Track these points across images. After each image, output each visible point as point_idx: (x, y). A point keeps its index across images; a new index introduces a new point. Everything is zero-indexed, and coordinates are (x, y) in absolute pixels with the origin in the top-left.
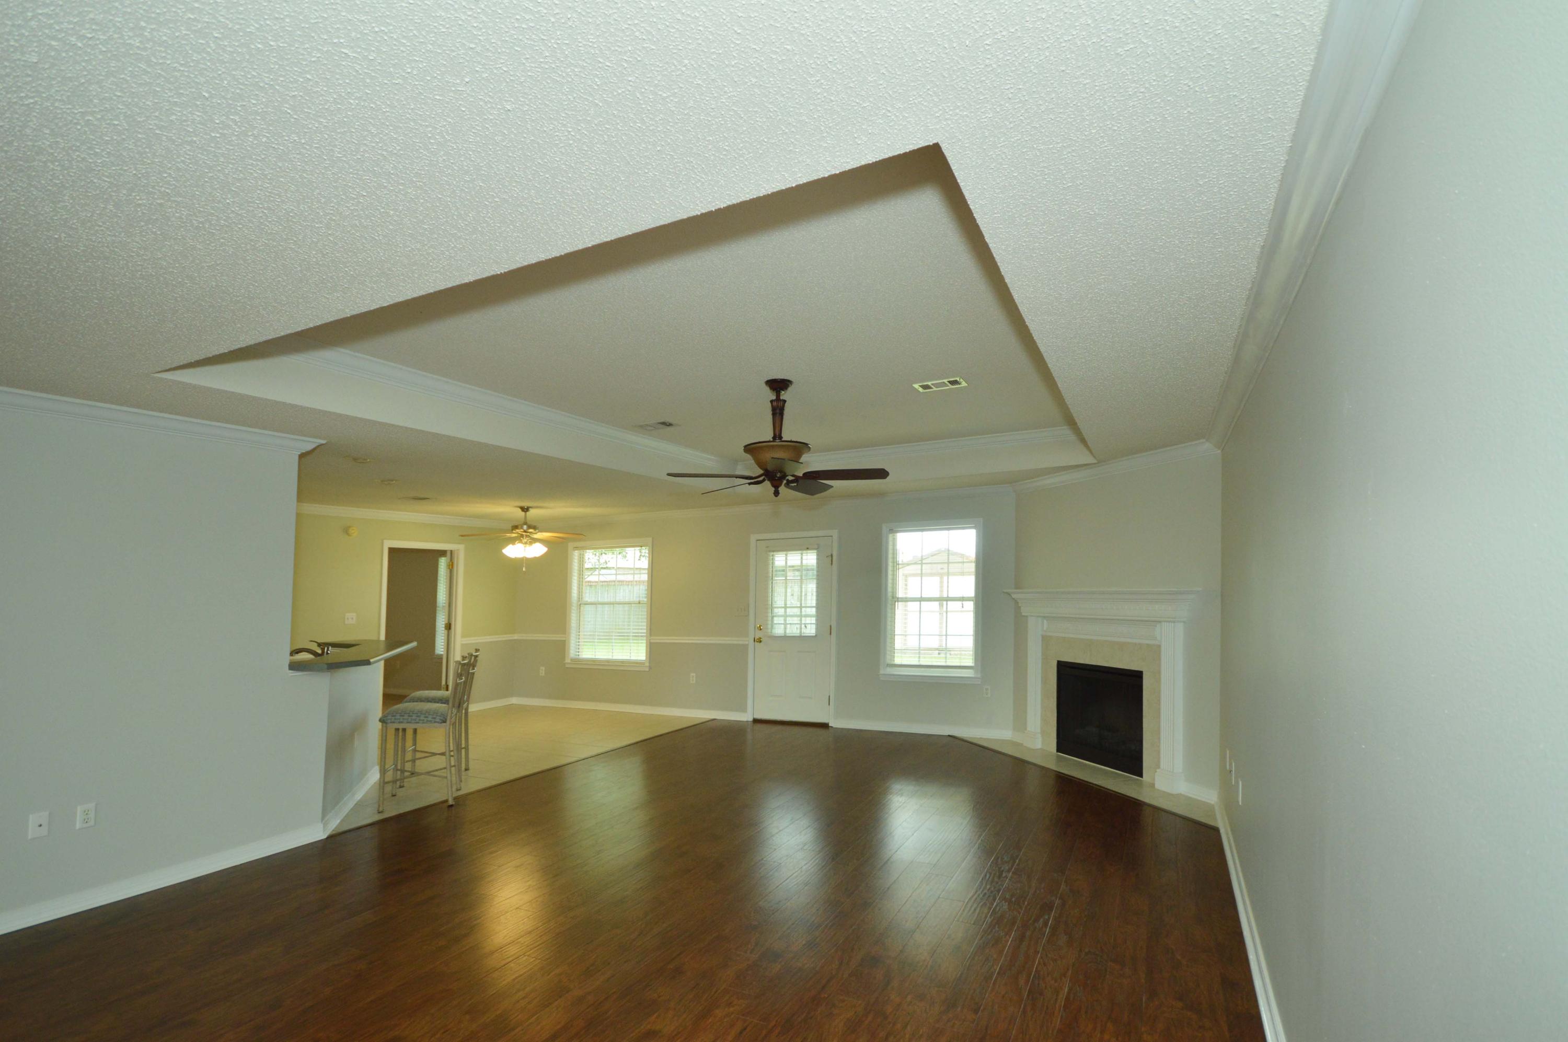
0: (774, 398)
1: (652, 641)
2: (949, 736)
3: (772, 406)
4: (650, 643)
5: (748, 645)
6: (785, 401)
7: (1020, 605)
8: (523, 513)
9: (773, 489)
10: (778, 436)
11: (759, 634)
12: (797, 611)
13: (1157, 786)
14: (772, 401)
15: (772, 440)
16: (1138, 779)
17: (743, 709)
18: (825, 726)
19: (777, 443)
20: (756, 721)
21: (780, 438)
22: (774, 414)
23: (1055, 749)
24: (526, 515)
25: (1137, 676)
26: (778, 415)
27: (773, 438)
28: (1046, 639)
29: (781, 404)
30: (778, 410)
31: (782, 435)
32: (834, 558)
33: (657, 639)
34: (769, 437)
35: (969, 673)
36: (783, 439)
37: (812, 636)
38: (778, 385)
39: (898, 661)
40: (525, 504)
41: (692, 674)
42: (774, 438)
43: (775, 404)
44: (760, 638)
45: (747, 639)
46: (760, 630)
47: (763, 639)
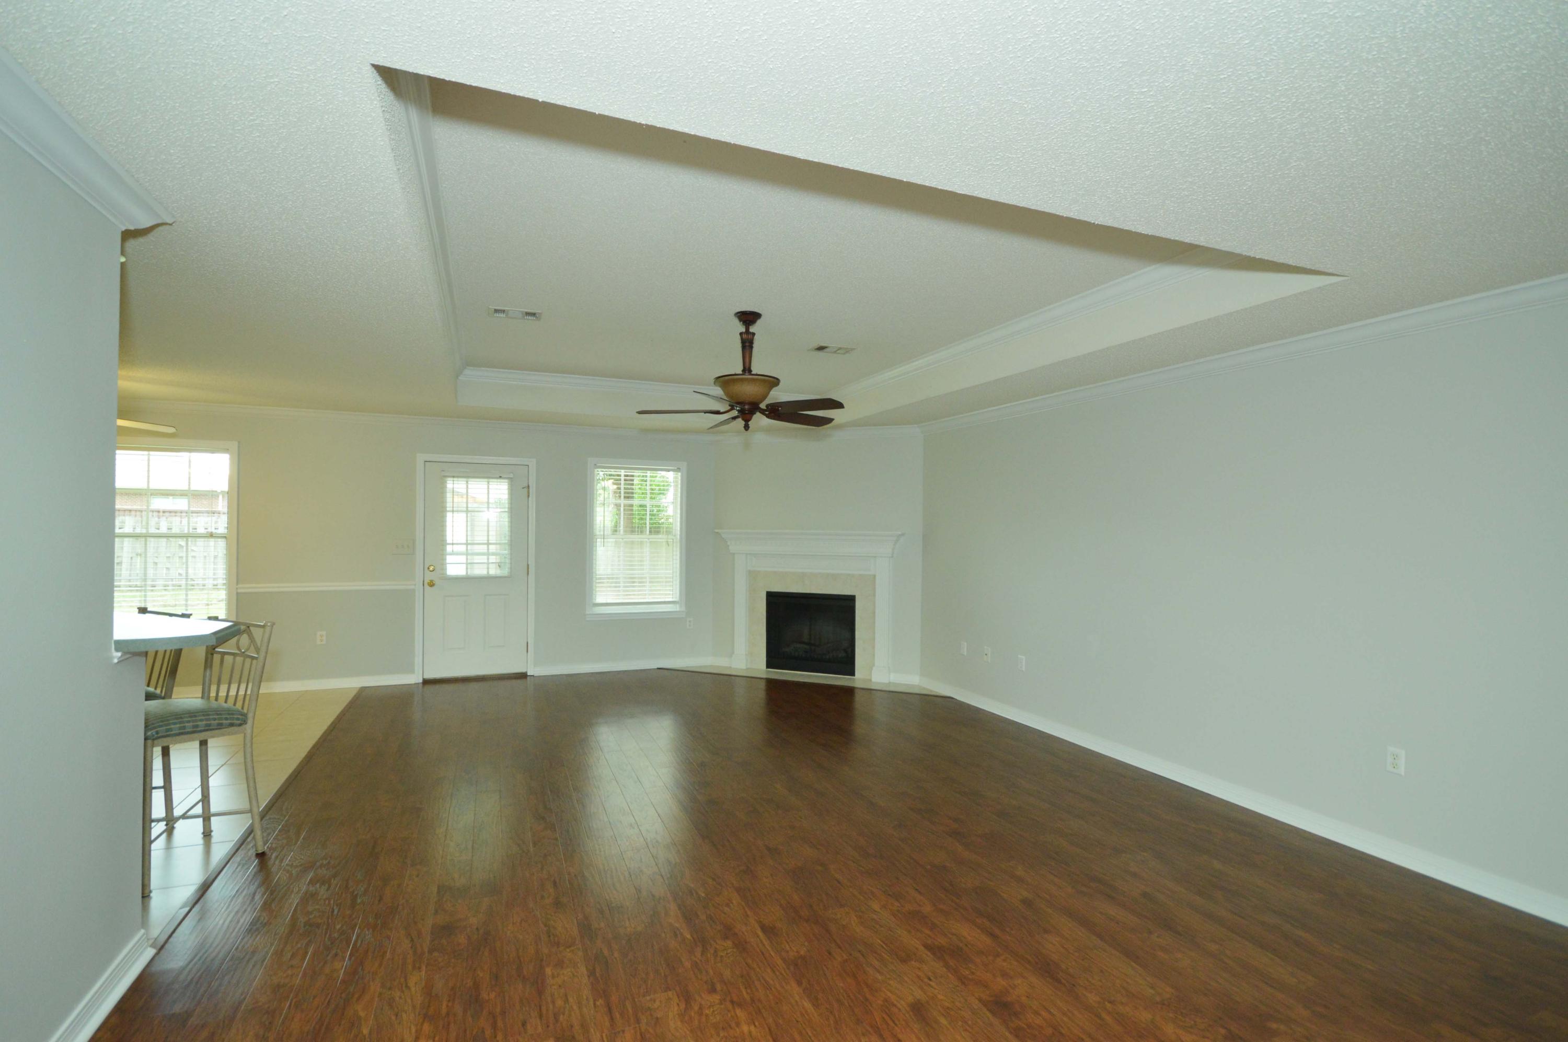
0: (743, 330)
1: (239, 591)
2: (658, 668)
3: (742, 339)
4: (237, 593)
5: (414, 590)
6: (754, 334)
7: (729, 543)
9: (743, 423)
10: (747, 369)
11: (429, 577)
12: (483, 548)
13: (874, 680)
14: (741, 334)
15: (741, 373)
16: (850, 679)
17: (410, 670)
18: (523, 676)
19: (747, 376)
20: (426, 682)
21: (750, 371)
22: (744, 347)
23: (765, 666)
25: (851, 599)
26: (747, 348)
27: (742, 371)
28: (753, 575)
29: (750, 336)
30: (747, 343)
31: (752, 369)
32: (533, 490)
33: (246, 588)
34: (739, 370)
35: (676, 608)
36: (752, 373)
37: (505, 577)
38: (748, 318)
39: (600, 599)
41: (319, 633)
42: (744, 371)
43: (744, 336)
44: (431, 581)
45: (412, 583)
46: (432, 570)
47: (436, 582)
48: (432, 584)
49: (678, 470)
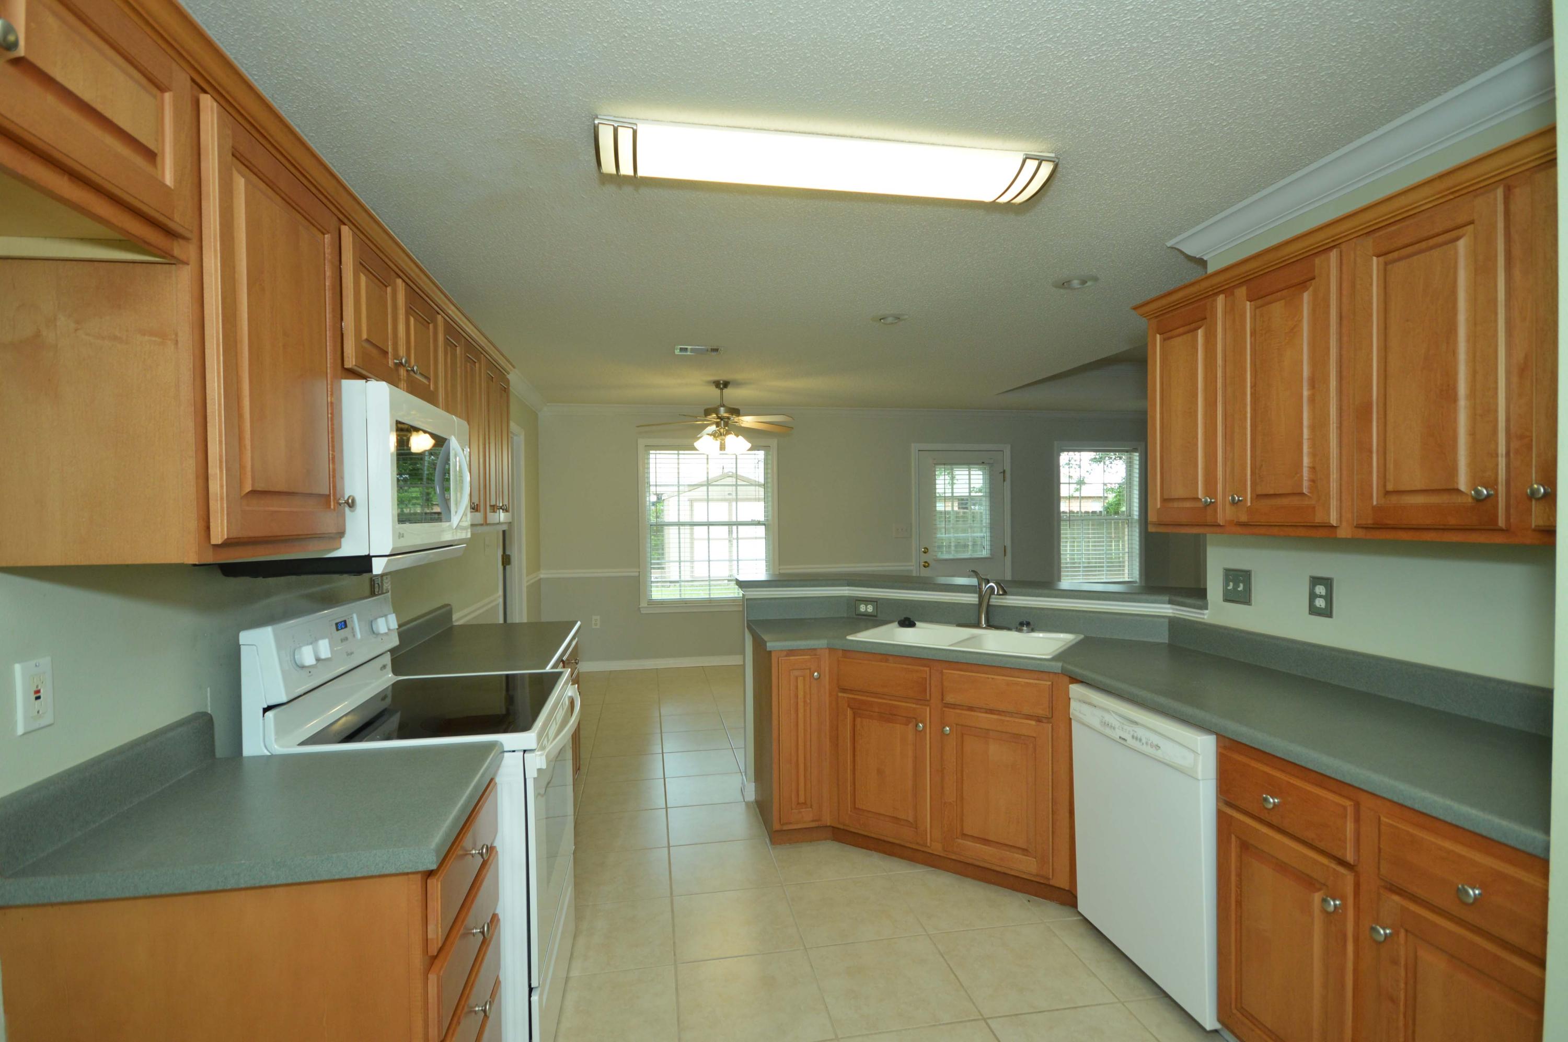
8: (718, 391)
11: (924, 558)
24: (722, 394)
32: (1007, 475)
37: (986, 558)
40: (723, 377)
44: (926, 562)
45: (910, 564)
46: (925, 552)
47: (930, 563)
48: (927, 565)
49: (1135, 450)
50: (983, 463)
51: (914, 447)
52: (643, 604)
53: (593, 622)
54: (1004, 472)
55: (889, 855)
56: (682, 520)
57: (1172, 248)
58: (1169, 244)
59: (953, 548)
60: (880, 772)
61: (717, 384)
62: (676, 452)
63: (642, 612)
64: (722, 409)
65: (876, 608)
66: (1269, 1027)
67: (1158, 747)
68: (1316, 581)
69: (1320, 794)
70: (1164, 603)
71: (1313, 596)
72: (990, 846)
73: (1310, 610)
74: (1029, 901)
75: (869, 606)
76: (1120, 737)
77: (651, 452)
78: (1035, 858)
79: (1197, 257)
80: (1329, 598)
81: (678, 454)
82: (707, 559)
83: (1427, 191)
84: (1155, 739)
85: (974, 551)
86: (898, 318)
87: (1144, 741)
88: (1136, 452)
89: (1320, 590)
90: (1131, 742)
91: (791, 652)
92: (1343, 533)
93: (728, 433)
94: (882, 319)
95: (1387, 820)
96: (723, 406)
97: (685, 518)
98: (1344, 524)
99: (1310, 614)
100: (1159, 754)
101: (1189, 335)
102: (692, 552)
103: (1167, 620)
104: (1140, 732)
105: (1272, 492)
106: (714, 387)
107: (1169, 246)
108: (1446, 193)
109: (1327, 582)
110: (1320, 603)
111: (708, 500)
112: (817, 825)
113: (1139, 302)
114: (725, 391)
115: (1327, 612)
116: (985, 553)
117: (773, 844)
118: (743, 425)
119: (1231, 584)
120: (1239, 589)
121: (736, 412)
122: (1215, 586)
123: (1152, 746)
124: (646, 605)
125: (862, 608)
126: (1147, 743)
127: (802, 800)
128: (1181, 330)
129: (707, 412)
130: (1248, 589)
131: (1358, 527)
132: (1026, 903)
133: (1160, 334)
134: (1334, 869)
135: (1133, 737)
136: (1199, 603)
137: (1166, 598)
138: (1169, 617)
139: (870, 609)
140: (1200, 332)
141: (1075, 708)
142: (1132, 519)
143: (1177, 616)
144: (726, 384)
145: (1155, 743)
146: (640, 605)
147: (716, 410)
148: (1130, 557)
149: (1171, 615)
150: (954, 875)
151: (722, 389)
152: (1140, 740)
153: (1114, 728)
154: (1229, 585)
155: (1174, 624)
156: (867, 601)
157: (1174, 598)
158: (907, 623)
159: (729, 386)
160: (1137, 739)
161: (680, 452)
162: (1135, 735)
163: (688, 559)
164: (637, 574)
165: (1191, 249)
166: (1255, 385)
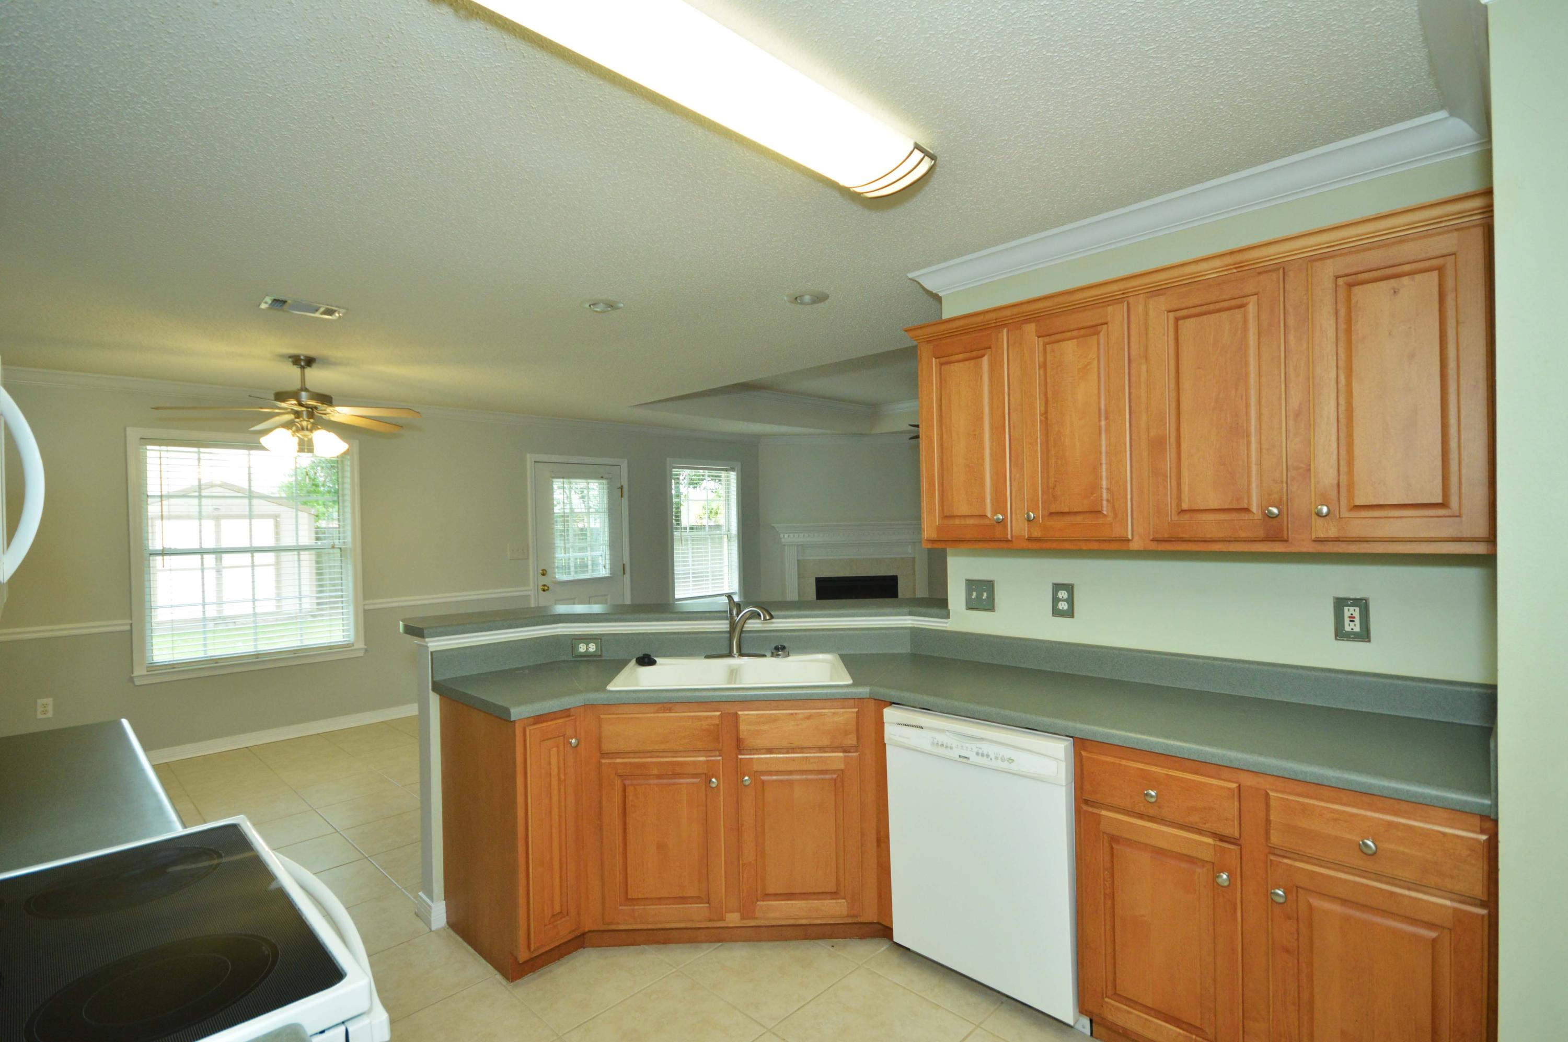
1: (366, 607)
4: (364, 610)
5: (529, 596)
7: (781, 536)
8: (298, 370)
11: (543, 580)
24: (303, 374)
28: (802, 562)
32: (625, 490)
37: (605, 578)
40: (304, 350)
44: (544, 585)
45: (527, 588)
46: (543, 575)
47: (548, 585)
48: (545, 589)
49: (732, 469)
50: (602, 477)
51: (530, 458)
52: (139, 671)
53: (40, 709)
54: (622, 488)
55: (663, 943)
56: (204, 546)
57: (911, 279)
58: (911, 275)
59: (572, 569)
60: (661, 847)
61: (296, 360)
62: (195, 449)
63: (137, 683)
64: (304, 394)
65: (600, 647)
66: (1151, 1006)
67: (1011, 760)
68: (1057, 587)
69: (1203, 781)
70: (905, 615)
71: (1056, 601)
72: (795, 899)
73: (1053, 613)
74: (833, 946)
75: (590, 645)
76: (960, 756)
77: (149, 447)
78: (845, 899)
79: (934, 292)
80: (1071, 601)
81: (199, 453)
82: (251, 598)
83: (1217, 263)
84: (1007, 753)
85: (593, 571)
86: (612, 306)
87: (992, 756)
88: (733, 471)
89: (1063, 594)
90: (974, 758)
91: (539, 719)
92: (1135, 545)
93: (314, 427)
94: (593, 305)
95: (1275, 795)
96: (306, 390)
97: (209, 544)
98: (1136, 538)
99: (1053, 616)
100: (1013, 767)
101: (972, 362)
102: (219, 591)
103: (908, 631)
104: (986, 748)
105: (1066, 510)
106: (291, 364)
107: (910, 277)
108: (1232, 267)
109: (1069, 588)
110: (1063, 606)
111: (200, 517)
112: (573, 936)
113: (910, 326)
114: (309, 372)
115: (1070, 613)
116: (603, 572)
117: (512, 981)
118: (333, 419)
119: (974, 594)
120: (984, 598)
121: (327, 399)
122: (956, 595)
123: (1003, 760)
124: (145, 673)
125: (582, 648)
126: (996, 758)
127: (557, 909)
128: (961, 356)
129: (281, 396)
130: (991, 598)
131: (1154, 540)
132: (831, 949)
133: (936, 358)
134: (1220, 846)
135: (977, 754)
136: (944, 612)
137: (906, 610)
138: (911, 628)
139: (592, 648)
140: (985, 360)
141: (892, 732)
142: (731, 534)
143: (916, 626)
144: (310, 362)
145: (1007, 756)
146: (133, 673)
147: (295, 395)
148: (730, 569)
149: (910, 626)
150: (746, 944)
151: (303, 368)
152: (988, 756)
153: (951, 748)
154: (972, 595)
155: (916, 634)
156: (587, 639)
157: (914, 609)
158: (646, 660)
159: (315, 365)
160: (983, 755)
161: (202, 450)
162: (980, 751)
163: (214, 600)
164: (128, 628)
165: (929, 284)
166: (1046, 412)
